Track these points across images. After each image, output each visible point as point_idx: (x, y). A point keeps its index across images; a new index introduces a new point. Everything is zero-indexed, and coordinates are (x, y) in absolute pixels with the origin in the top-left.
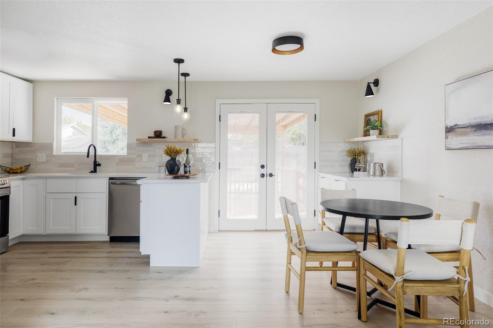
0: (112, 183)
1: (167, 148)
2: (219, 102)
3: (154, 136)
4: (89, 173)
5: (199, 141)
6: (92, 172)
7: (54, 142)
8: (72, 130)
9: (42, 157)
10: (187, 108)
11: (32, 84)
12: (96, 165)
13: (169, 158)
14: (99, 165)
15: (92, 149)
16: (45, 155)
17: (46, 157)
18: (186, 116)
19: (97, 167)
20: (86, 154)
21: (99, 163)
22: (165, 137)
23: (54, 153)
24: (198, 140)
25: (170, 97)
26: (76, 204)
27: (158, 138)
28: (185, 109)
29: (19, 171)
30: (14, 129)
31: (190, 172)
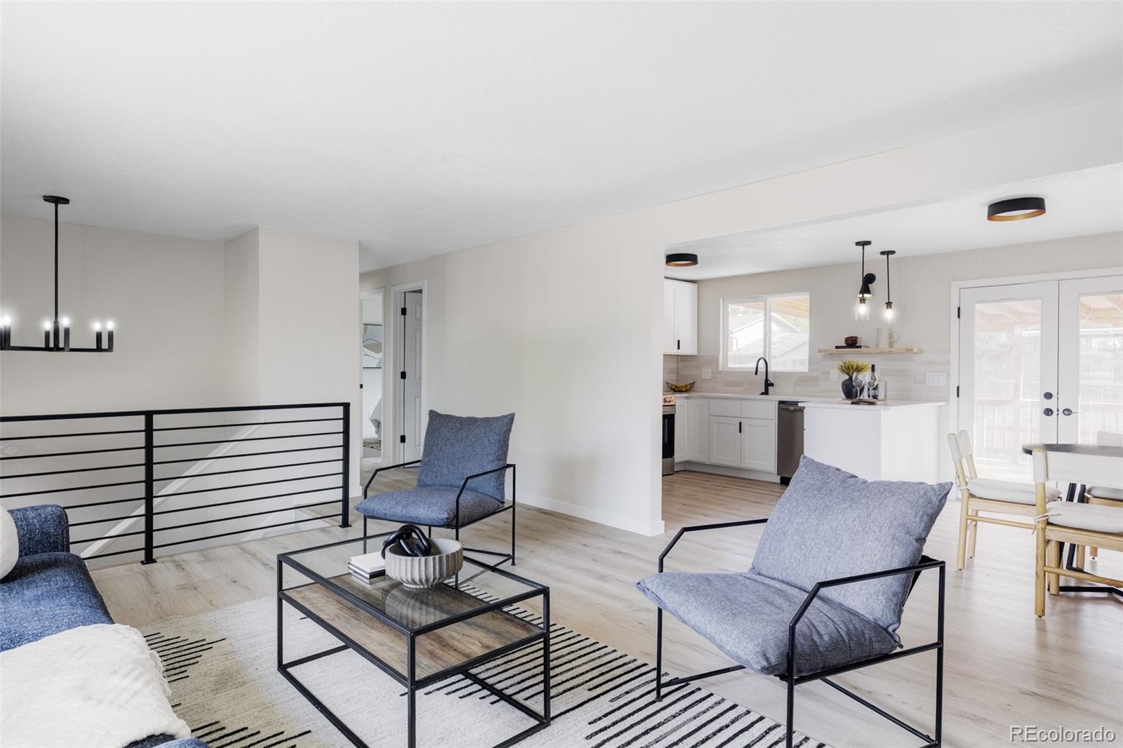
0: (783, 409)
1: (844, 363)
2: (955, 286)
3: (845, 345)
4: (760, 394)
5: (915, 350)
6: (763, 394)
7: (720, 355)
9: (706, 373)
10: (892, 302)
11: (697, 285)
12: (768, 384)
13: (847, 377)
14: (772, 385)
15: (762, 364)
16: (710, 371)
17: (712, 372)
18: (889, 314)
19: (769, 387)
20: (754, 370)
21: (771, 382)
22: (860, 347)
23: (720, 369)
24: (912, 350)
25: (870, 285)
26: (740, 431)
27: (850, 348)
28: (889, 304)
29: (684, 390)
30: (679, 341)
31: (875, 397)
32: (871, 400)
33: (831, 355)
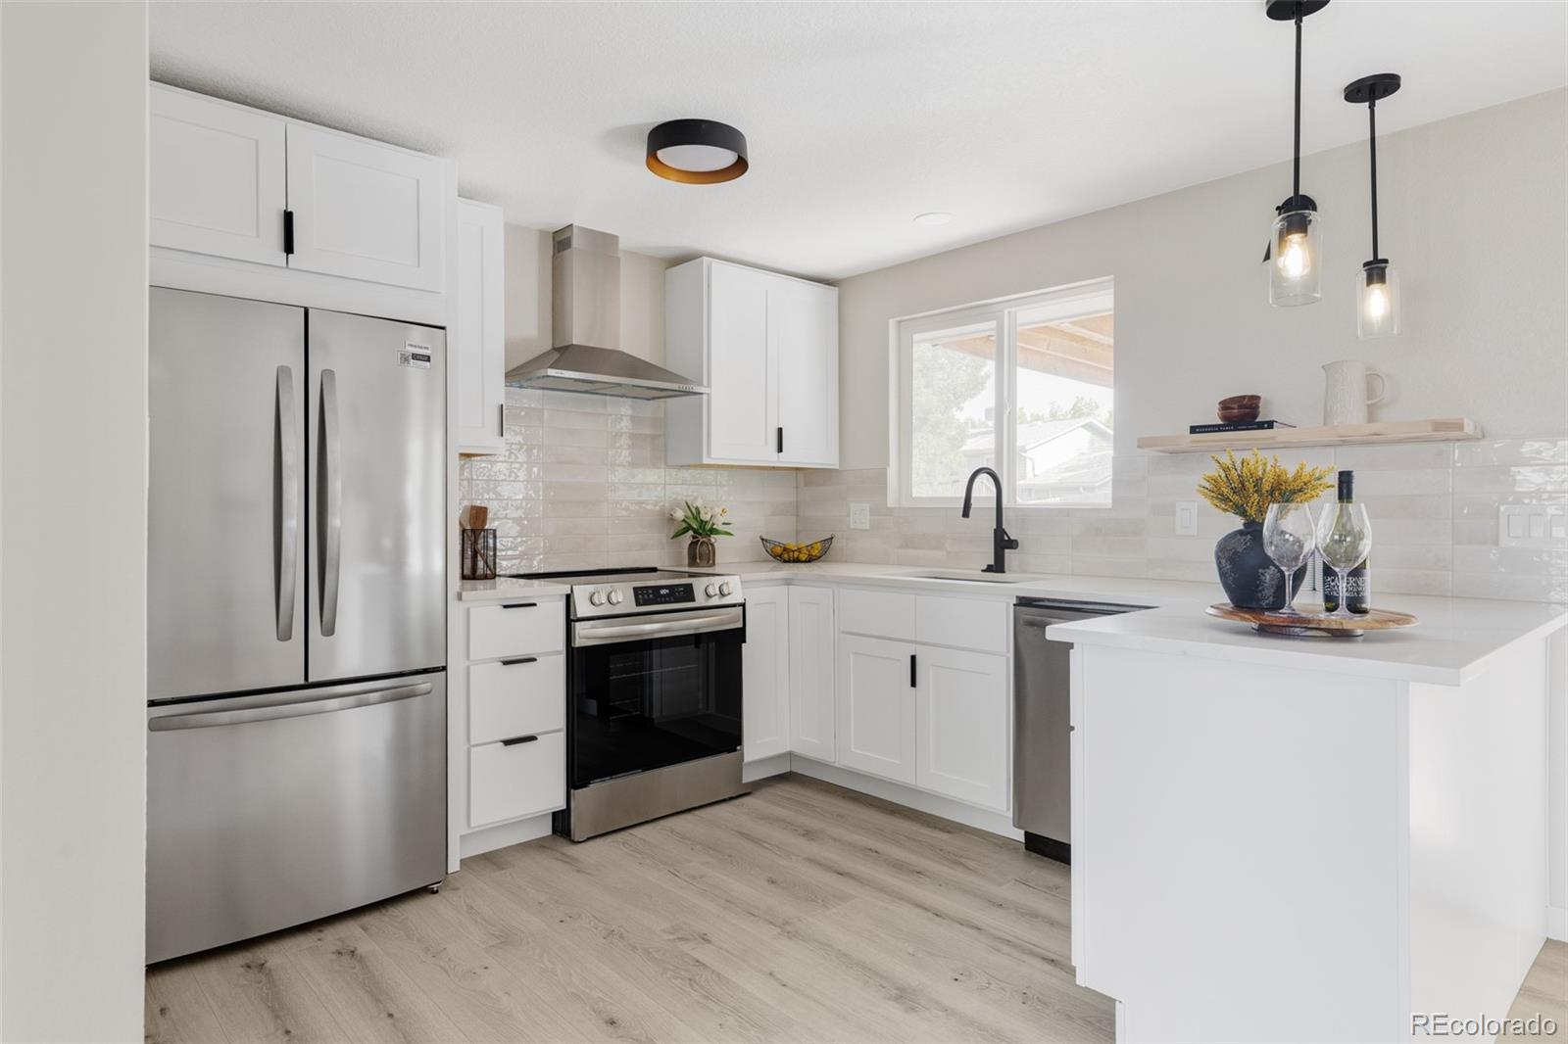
1: (1226, 469)
3: (1220, 422)
4: (983, 571)
6: (989, 569)
7: (888, 464)
8: (1087, 434)
9: (858, 515)
10: (1386, 261)
11: (837, 289)
12: (1003, 543)
13: (1237, 523)
14: (1013, 544)
16: (867, 507)
17: (873, 512)
18: (1378, 305)
19: (1006, 551)
20: (959, 504)
21: (1012, 538)
22: (1270, 425)
23: (890, 503)
24: (1459, 426)
26: (913, 684)
27: (1236, 429)
28: (1376, 270)
29: (803, 557)
30: (780, 431)
31: (1356, 606)
32: (1341, 617)
33: (1177, 454)
